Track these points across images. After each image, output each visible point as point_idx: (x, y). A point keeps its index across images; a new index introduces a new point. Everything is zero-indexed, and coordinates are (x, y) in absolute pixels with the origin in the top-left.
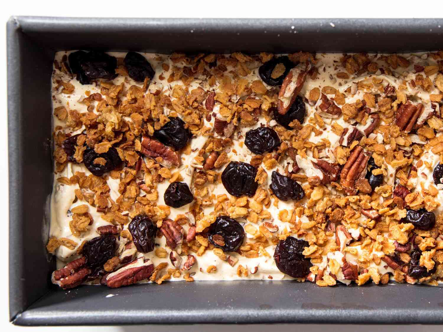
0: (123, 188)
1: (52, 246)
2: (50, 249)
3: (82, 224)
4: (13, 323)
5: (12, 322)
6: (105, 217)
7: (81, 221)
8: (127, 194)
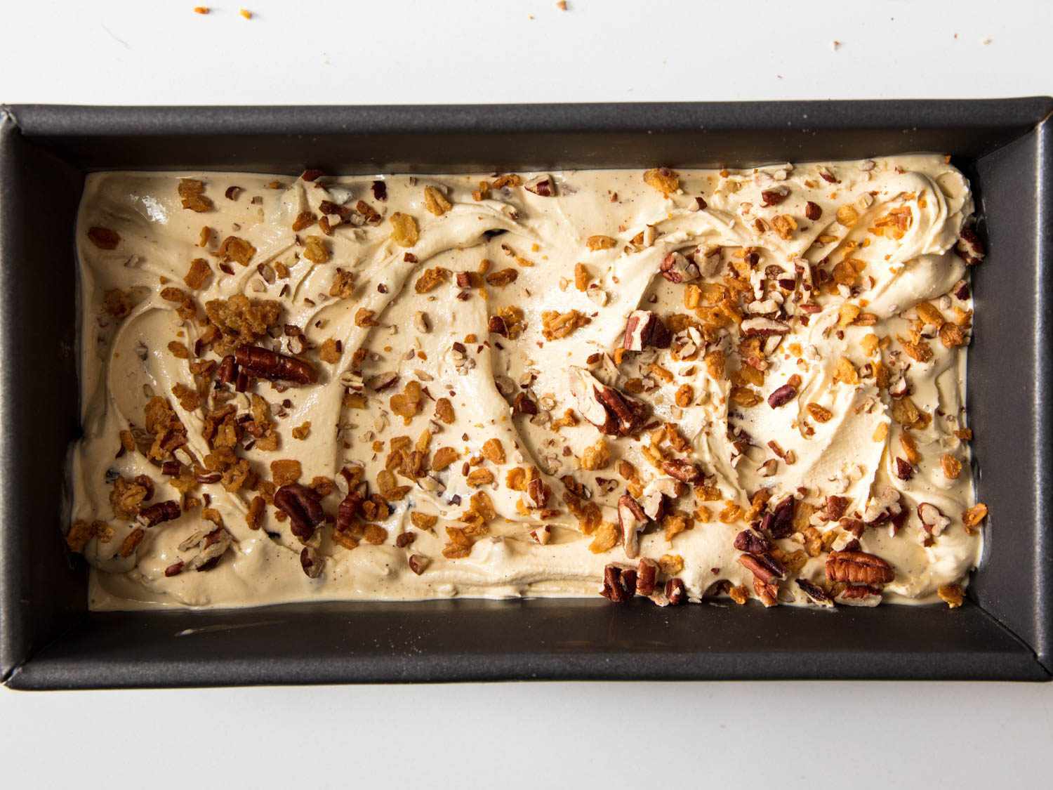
0: (210, 429)
1: (77, 539)
2: (72, 544)
3: (130, 499)
4: (6, 685)
5: (5, 683)
6: (178, 482)
7: (130, 492)
8: (218, 441)
